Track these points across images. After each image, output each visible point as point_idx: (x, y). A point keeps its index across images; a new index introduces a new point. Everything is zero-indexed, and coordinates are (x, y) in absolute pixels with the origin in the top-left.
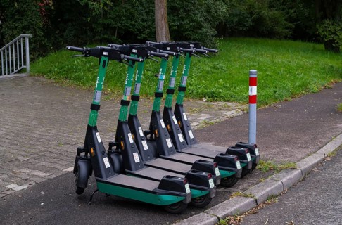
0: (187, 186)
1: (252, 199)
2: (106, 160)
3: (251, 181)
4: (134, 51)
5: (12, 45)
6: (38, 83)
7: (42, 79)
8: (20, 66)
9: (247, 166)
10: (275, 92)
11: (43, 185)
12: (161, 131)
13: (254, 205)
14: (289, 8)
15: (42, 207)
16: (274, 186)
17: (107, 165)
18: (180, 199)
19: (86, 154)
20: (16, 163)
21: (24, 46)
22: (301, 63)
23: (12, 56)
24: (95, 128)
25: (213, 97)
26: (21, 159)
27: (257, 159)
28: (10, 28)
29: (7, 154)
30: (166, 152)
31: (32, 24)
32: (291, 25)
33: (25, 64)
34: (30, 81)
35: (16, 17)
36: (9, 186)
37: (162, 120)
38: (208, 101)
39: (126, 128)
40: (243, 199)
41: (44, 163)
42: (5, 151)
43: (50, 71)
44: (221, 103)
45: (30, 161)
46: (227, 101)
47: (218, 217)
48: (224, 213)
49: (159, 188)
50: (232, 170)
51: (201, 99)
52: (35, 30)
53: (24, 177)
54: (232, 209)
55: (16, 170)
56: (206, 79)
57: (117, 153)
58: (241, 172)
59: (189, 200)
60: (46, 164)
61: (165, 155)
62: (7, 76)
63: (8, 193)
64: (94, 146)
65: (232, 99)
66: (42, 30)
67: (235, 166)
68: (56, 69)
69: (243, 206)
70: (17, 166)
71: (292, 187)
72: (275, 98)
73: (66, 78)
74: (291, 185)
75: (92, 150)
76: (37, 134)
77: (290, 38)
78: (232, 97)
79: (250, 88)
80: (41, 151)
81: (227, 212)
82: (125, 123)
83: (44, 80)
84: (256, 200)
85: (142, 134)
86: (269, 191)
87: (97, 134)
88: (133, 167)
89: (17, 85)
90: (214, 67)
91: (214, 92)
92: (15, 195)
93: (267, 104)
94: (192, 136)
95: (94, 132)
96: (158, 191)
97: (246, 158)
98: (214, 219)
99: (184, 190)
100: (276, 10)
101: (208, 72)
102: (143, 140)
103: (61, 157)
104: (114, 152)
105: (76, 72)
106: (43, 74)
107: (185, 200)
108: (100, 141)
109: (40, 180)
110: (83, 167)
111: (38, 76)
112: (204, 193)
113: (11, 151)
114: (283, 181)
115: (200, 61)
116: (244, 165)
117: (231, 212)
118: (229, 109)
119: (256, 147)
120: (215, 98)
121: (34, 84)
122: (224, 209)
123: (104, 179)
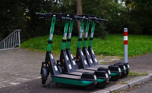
0: (95, 76)
1: (127, 85)
2: (56, 67)
3: (126, 79)
4: (68, 15)
5: (12, 35)
6: (24, 51)
7: (26, 49)
8: (16, 44)
9: (124, 72)
10: (135, 52)
11: (27, 83)
12: (82, 57)
13: (128, 88)
14: (140, 20)
15: (26, 89)
16: (138, 80)
17: (56, 69)
18: (92, 82)
19: (46, 65)
20: (14, 76)
21: (18, 36)
22: (147, 42)
23: (12, 41)
24: (50, 52)
25: (105, 54)
26: (16, 74)
27: (129, 69)
28: (11, 28)
29: (11, 73)
30: (84, 67)
31: (21, 26)
32: (142, 28)
33: (18, 43)
34: (21, 50)
35: (14, 23)
36: (11, 83)
37: (82, 52)
38: (103, 56)
39: (65, 53)
40: (123, 85)
41: (27, 76)
42: (9, 72)
43: (30, 46)
44: (109, 57)
45: (21, 75)
46: (113, 56)
47: (111, 91)
48: (113, 90)
49: (81, 78)
50: (116, 72)
51: (100, 55)
52: (22, 29)
53: (18, 80)
54: (117, 88)
55: (14, 78)
56: (102, 47)
57: (61, 65)
58: (121, 73)
59: (96, 83)
60: (28, 76)
61: (84, 68)
62: (10, 48)
63: (10, 85)
64: (50, 60)
65: (115, 55)
66: (26, 28)
67: (118, 70)
68: (32, 45)
69: (123, 87)
70: (15, 77)
71: (146, 82)
72: (136, 54)
73: (37, 49)
74: (146, 81)
75: (49, 62)
76: (24, 66)
77: (141, 34)
78: (114, 54)
79: (124, 37)
80: (25, 72)
81: (115, 89)
82: (65, 50)
83: (27, 49)
84: (129, 85)
85: (72, 58)
86: (135, 82)
87: (51, 55)
88: (68, 71)
89: (14, 51)
90: (106, 43)
91: (106, 52)
92: (14, 86)
93: (132, 56)
94: (96, 61)
95: (50, 54)
96: (81, 79)
97: (123, 68)
98: (108, 91)
99: (94, 78)
100: (134, 21)
101: (103, 45)
102: (73, 60)
103: (35, 74)
104: (59, 65)
105: (41, 46)
106: (26, 47)
107: (94, 83)
108: (52, 58)
109: (25, 81)
110: (45, 71)
111: (24, 48)
112: (103, 80)
113: (12, 72)
114: (142, 79)
115: (99, 40)
116: (122, 71)
117: (117, 89)
118: (113, 58)
119: (128, 64)
120: (107, 55)
121: (22, 51)
122: (114, 88)
123: (55, 76)
